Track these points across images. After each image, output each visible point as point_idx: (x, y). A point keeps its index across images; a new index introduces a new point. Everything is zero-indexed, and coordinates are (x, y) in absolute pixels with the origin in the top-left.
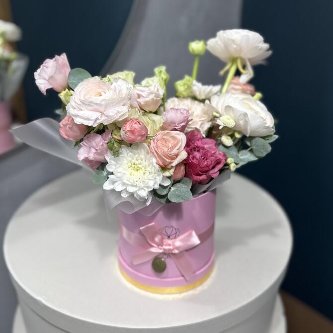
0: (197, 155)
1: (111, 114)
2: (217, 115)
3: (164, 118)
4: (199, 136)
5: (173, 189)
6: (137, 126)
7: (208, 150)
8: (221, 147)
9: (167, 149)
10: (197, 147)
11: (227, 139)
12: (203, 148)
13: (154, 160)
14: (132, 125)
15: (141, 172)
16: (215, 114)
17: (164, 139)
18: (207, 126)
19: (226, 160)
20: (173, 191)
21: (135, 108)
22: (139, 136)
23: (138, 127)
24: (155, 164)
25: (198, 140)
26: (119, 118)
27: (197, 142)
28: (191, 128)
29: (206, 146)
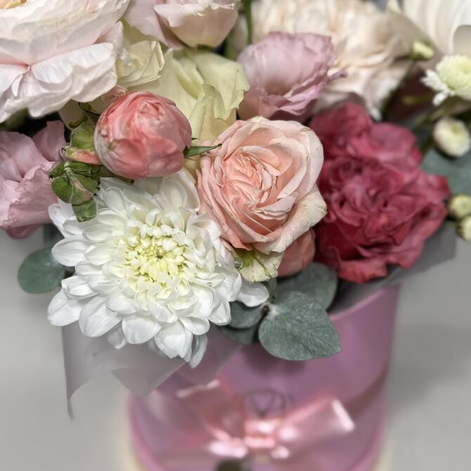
0: (356, 188)
1: (54, 79)
2: (427, 52)
3: (250, 70)
4: (361, 121)
5: (275, 311)
6: (147, 124)
7: (389, 172)
8: (432, 158)
9: (258, 192)
10: (355, 158)
11: (455, 131)
12: (375, 164)
13: (213, 230)
14: (132, 118)
15: (171, 262)
16: (419, 48)
17: (245, 155)
18: (389, 82)
19: (447, 202)
20: (276, 318)
21: (149, 38)
22: (156, 157)
23: (152, 130)
24: (217, 243)
25: (359, 135)
26: (84, 93)
27: (355, 142)
28: (337, 93)
29: (384, 157)
